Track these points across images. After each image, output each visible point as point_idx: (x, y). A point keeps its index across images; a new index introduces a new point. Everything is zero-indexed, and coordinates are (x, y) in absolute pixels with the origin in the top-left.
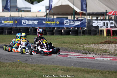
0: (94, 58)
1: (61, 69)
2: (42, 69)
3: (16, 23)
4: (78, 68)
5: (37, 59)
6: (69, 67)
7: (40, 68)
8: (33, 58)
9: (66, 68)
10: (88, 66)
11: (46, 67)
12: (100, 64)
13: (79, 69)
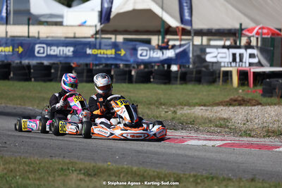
0: (182, 140)
1: (80, 170)
2: (31, 169)
3: (20, 52)
4: (124, 168)
5: (35, 143)
6: (100, 164)
7: (27, 168)
8: (27, 140)
9: (94, 167)
10: (154, 161)
11: (42, 165)
12: (186, 156)
13: (123, 170)
